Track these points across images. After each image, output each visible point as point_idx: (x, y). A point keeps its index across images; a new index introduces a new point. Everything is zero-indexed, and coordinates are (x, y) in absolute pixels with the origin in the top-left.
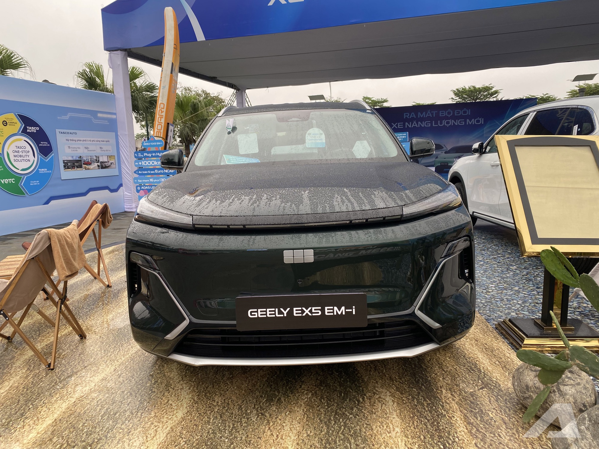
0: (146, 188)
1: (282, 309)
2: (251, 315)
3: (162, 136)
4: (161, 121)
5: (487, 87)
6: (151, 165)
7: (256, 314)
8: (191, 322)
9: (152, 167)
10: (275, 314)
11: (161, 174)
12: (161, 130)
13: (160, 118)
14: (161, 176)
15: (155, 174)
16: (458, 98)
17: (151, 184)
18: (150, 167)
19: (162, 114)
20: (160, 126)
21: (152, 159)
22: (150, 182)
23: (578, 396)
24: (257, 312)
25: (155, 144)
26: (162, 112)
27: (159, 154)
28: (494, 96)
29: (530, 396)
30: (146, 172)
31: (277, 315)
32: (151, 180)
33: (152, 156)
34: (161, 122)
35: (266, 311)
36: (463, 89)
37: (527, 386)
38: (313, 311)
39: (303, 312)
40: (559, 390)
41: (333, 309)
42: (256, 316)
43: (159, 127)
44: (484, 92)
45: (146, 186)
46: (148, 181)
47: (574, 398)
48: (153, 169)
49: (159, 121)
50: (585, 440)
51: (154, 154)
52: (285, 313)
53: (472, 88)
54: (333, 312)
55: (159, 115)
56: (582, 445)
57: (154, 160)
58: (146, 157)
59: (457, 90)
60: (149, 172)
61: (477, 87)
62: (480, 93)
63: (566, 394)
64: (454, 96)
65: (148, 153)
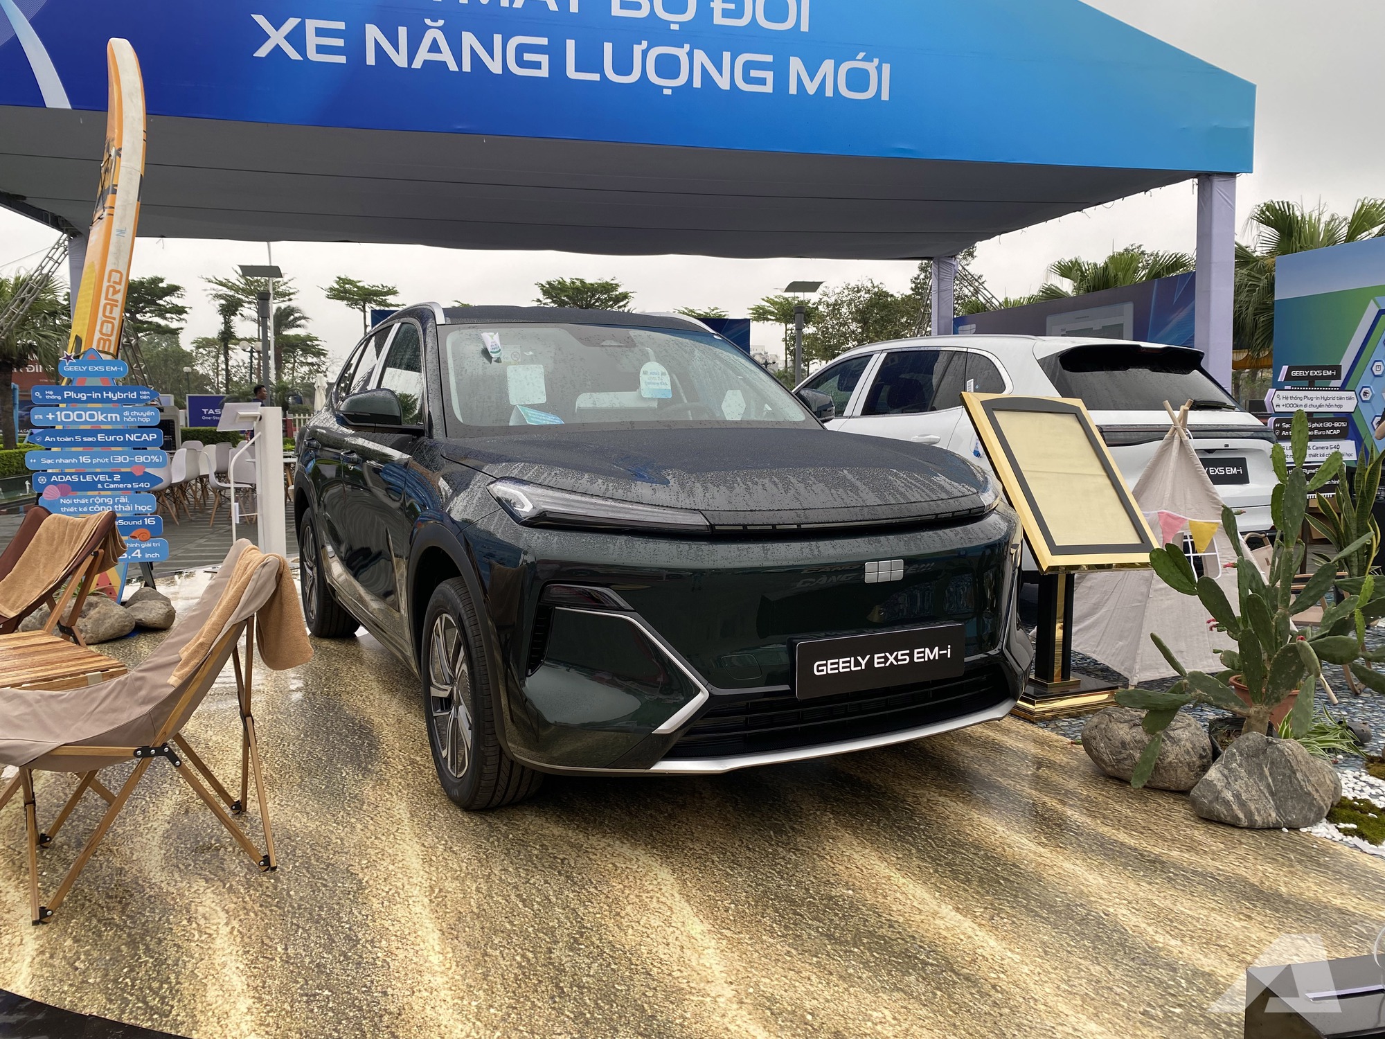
0: (68, 478)
1: (859, 658)
2: (818, 671)
3: (111, 351)
4: (111, 313)
5: (607, 283)
6: (86, 422)
7: (825, 668)
8: (711, 695)
9: (88, 427)
10: (850, 667)
11: (116, 443)
12: (111, 335)
13: (108, 307)
14: (113, 449)
15: (97, 444)
16: (550, 300)
17: (81, 470)
18: (82, 427)
19: (115, 297)
20: (110, 325)
21: (90, 405)
22: (79, 464)
23: (1195, 739)
24: (826, 665)
25: (102, 369)
26: (115, 292)
27: (110, 395)
28: (621, 304)
29: (1130, 754)
30: (68, 439)
31: (853, 669)
32: (83, 459)
33: (90, 400)
34: (113, 315)
35: (838, 663)
36: (559, 283)
37: (1124, 744)
38: (900, 657)
39: (887, 659)
40: (1169, 737)
41: (924, 652)
42: (825, 673)
43: (107, 328)
44: (602, 293)
45: (66, 474)
46: (74, 460)
47: (1192, 742)
48: (93, 433)
49: (107, 314)
50: (1239, 781)
51: (95, 395)
52: (863, 663)
53: (578, 283)
54: (924, 657)
55: (107, 298)
56: (1237, 787)
57: (96, 410)
58: (69, 400)
59: (549, 283)
60: (78, 439)
61: (588, 281)
62: (594, 295)
63: (1180, 740)
64: (541, 297)
65: (78, 390)
